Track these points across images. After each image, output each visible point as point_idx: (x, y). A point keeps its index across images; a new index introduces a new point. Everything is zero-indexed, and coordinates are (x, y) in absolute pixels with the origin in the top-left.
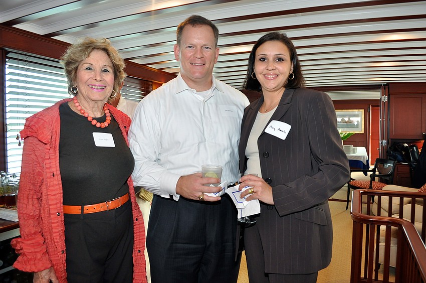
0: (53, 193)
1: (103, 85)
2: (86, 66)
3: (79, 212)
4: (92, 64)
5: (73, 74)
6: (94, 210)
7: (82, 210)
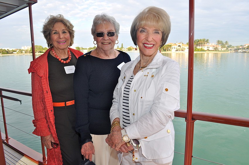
0: (48, 101)
1: (64, 40)
2: (54, 32)
3: (64, 105)
4: (56, 31)
5: (48, 37)
6: (71, 104)
7: (65, 104)
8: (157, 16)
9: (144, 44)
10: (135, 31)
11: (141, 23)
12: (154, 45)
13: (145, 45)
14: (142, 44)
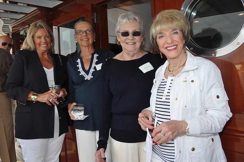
8: (170, 17)
9: (166, 48)
10: (155, 40)
11: (156, 29)
12: (177, 45)
13: (168, 48)
14: (165, 49)
